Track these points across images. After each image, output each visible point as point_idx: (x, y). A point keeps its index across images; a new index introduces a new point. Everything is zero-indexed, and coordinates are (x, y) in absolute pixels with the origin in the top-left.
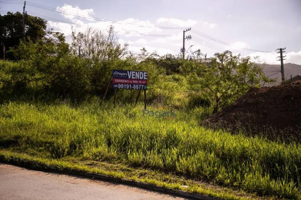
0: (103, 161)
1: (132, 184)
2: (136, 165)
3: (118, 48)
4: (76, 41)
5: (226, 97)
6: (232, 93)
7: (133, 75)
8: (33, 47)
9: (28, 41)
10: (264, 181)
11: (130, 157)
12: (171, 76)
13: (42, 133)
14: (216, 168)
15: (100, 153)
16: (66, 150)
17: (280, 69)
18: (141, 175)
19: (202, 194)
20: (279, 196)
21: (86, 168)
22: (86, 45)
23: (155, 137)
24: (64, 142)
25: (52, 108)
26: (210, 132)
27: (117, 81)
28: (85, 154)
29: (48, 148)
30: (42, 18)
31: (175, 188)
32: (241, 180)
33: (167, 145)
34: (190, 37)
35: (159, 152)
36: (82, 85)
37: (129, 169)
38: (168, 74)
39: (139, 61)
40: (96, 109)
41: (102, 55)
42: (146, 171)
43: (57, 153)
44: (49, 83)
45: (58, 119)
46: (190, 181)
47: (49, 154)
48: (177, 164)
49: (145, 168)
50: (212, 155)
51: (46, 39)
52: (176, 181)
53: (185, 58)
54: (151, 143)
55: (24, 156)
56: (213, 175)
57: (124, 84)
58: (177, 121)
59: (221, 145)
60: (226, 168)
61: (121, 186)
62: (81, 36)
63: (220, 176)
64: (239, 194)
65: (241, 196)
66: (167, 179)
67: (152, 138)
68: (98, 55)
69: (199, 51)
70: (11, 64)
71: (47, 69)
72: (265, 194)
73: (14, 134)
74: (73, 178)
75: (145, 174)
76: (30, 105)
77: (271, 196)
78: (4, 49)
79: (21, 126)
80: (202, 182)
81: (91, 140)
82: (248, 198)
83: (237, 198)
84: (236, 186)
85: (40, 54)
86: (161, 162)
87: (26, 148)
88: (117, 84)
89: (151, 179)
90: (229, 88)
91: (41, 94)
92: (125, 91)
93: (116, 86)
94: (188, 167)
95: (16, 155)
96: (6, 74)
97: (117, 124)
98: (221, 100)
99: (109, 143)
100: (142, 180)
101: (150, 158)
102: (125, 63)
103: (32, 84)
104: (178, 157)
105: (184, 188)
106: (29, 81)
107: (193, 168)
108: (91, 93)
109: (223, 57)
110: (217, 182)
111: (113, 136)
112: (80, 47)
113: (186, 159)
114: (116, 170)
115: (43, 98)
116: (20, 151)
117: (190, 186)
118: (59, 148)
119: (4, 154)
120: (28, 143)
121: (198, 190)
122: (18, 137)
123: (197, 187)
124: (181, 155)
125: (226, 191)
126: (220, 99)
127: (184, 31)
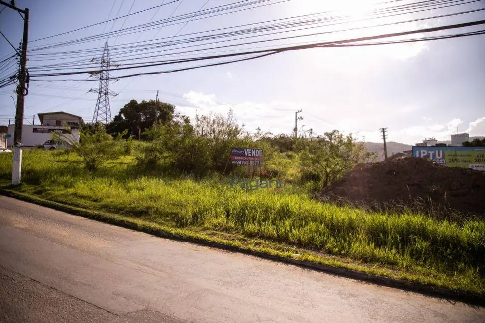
0: (222, 231)
1: (248, 252)
2: (251, 235)
3: (236, 128)
4: (199, 122)
5: (335, 173)
6: (341, 169)
7: (250, 152)
8: (163, 129)
9: (159, 123)
10: (369, 249)
11: (247, 228)
12: (284, 154)
13: (169, 205)
14: (325, 238)
15: (219, 223)
16: (189, 220)
17: (383, 147)
18: (256, 244)
19: (312, 262)
20: (382, 263)
21: (207, 237)
22: (208, 126)
23: (269, 209)
24: (187, 213)
25: (178, 183)
26: (319, 205)
27: (235, 158)
28: (206, 224)
29: (174, 218)
30: (172, 104)
31: (288, 257)
32: (349, 249)
33: (281, 217)
34: (301, 118)
35: (273, 223)
36: (204, 162)
37: (246, 238)
38: (282, 152)
39: (255, 140)
40: (216, 183)
41: (222, 134)
42: (261, 240)
43: (181, 222)
44: (176, 160)
45: (182, 192)
46: (302, 250)
47: (174, 223)
48: (290, 234)
49: (261, 237)
50: (322, 226)
51: (174, 122)
52: (288, 250)
53: (298, 137)
54: (266, 215)
55: (154, 225)
56: (323, 244)
57: (241, 160)
58: (289, 195)
59: (331, 217)
60: (335, 237)
61: (238, 254)
62: (205, 118)
63: (329, 245)
64: (346, 261)
65: (349, 263)
66: (280, 249)
67: (266, 211)
68: (219, 134)
69: (311, 130)
70: (144, 144)
71: (173, 148)
72: (370, 262)
73: (145, 204)
74: (195, 246)
75: (260, 243)
76: (159, 180)
77: (375, 262)
78: (140, 132)
79: (151, 198)
80: (313, 251)
81: (211, 212)
82: (354, 264)
83: (344, 265)
84: (343, 255)
85: (168, 135)
86: (275, 233)
87: (155, 218)
88: (235, 160)
89: (266, 248)
90: (338, 164)
91: (169, 170)
92: (242, 167)
93: (234, 162)
94: (300, 237)
95: (147, 223)
96: (140, 153)
97: (234, 198)
98: (331, 175)
99: (228, 215)
100: (257, 249)
101: (264, 229)
102: (242, 141)
103: (161, 162)
104: (291, 228)
105: (296, 256)
106: (159, 159)
107: (305, 238)
108: (211, 169)
109: (332, 136)
110: (326, 251)
111: (230, 208)
112: (203, 128)
113: (299, 230)
114: (233, 239)
115: (170, 174)
116: (150, 220)
117: (301, 254)
118: (183, 219)
119: (137, 222)
120: (156, 213)
121: (308, 258)
122: (148, 208)
123: (308, 256)
124: (294, 226)
125: (334, 259)
126: (329, 174)
127: (296, 113)
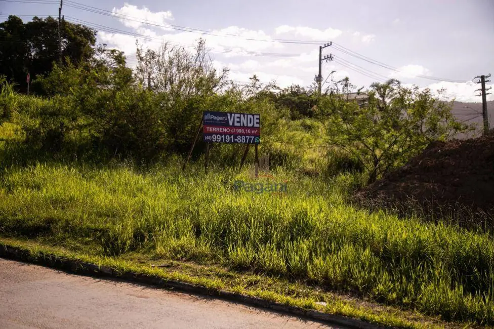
0: (188, 260)
1: (235, 298)
2: (241, 268)
3: (213, 75)
4: (143, 63)
5: (389, 156)
6: (401, 150)
7: (236, 120)
8: (75, 74)
9: (65, 64)
10: (453, 295)
11: (232, 255)
12: (298, 122)
13: (90, 214)
14: (373, 274)
15: (182, 247)
16: (128, 242)
17: (481, 110)
18: (250, 284)
19: (350, 316)
20: (479, 321)
21: (161, 272)
22: (160, 70)
23: (272, 222)
24: (126, 229)
25: (105, 174)
26: (364, 214)
27: (210, 129)
28: (159, 249)
29: (100, 238)
30: (88, 26)
31: (306, 307)
32: (416, 295)
33: (292, 236)
34: (330, 58)
35: (279, 247)
36: (154, 136)
37: (231, 273)
38: (293, 118)
39: (245, 97)
40: (176, 175)
41: (186, 87)
42: (259, 277)
43: (113, 247)
44: (100, 132)
45: (115, 191)
46: (330, 295)
47: (100, 248)
48: (309, 266)
49: (257, 272)
50: (367, 252)
51: (95, 61)
52: (307, 295)
53: (323, 92)
54: (266, 232)
55: (61, 252)
56: (369, 285)
57: (221, 134)
58: (309, 195)
59: (382, 237)
60: (390, 273)
61: (217, 301)
62: (152, 55)
63: (380, 287)
64: (412, 317)
65: (416, 320)
66: (293, 292)
67: (267, 224)
68: (180, 86)
69: (347, 79)
70: (38, 102)
71: (96, 110)
72: (456, 319)
73: (44, 215)
74: (139, 288)
75: (256, 282)
76: (69, 169)
77: (466, 321)
78: (28, 78)
79: (55, 202)
80: (351, 297)
81: (168, 227)
82: (426, 323)
83: (409, 323)
84: (406, 305)
85: (85, 86)
86: (282, 264)
87: (64, 239)
88: (211, 134)
89: (267, 292)
90: (395, 142)
91: (88, 151)
92: (223, 146)
93: (208, 138)
94: (327, 272)
95: (48, 249)
96: (31, 118)
97: (210, 201)
98: (382, 162)
99: (198, 232)
100: (252, 293)
101: (264, 257)
102: (223, 100)
103: (73, 135)
104: (311, 254)
105: (321, 306)
106: (68, 129)
107: (336, 273)
108: (167, 150)
109: (385, 91)
110: (374, 298)
111: (203, 220)
112: (150, 74)
113: (324, 259)
114: (208, 275)
115: (90, 158)
116: (54, 243)
117: (330, 302)
118: (116, 240)
119: (29, 248)
120: (67, 231)
121: (343, 310)
122: (50, 221)
123: (342, 305)
124: (315, 251)
125: (390, 311)
126: (379, 160)
127: (321, 48)
